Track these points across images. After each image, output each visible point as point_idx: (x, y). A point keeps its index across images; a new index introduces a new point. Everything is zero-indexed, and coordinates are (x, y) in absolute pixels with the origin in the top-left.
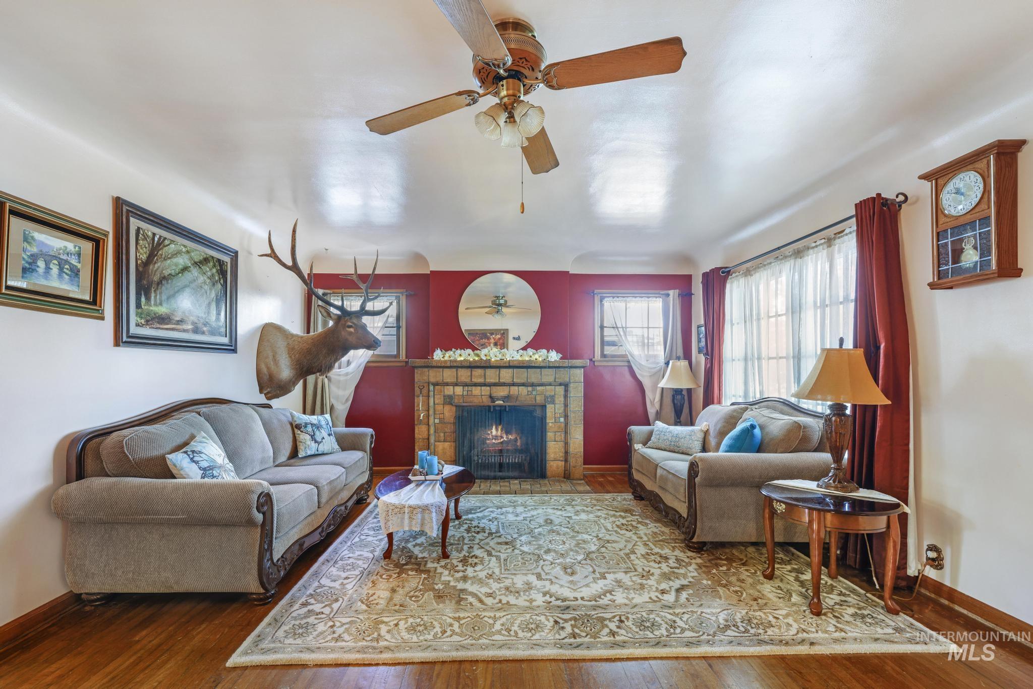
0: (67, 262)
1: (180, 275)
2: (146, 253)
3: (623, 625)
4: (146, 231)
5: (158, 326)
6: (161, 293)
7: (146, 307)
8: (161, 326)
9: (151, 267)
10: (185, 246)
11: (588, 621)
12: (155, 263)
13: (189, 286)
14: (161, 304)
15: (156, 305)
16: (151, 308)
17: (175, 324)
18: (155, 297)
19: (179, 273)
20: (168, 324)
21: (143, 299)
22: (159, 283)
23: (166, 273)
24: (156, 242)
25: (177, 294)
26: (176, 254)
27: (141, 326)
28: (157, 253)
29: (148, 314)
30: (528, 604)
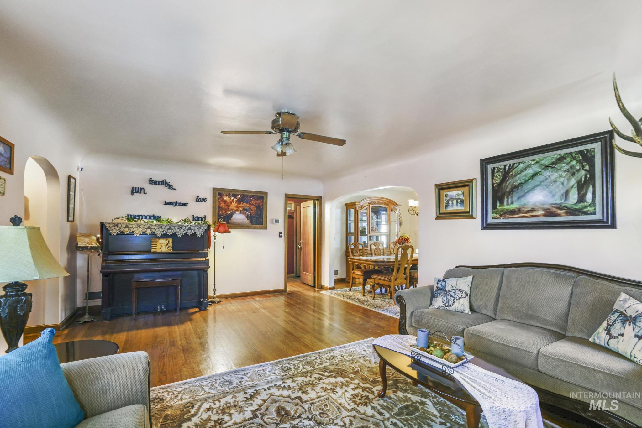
0: (459, 199)
1: (530, 180)
2: (499, 179)
3: (240, 380)
4: (499, 167)
5: (509, 216)
6: (512, 197)
7: (500, 208)
8: (512, 216)
9: (504, 185)
10: (533, 160)
11: (258, 378)
12: (507, 181)
13: (540, 185)
14: (512, 203)
15: (508, 204)
16: (504, 207)
17: (524, 213)
18: (508, 200)
19: (529, 180)
20: (518, 214)
21: (498, 204)
22: (512, 191)
23: (516, 184)
24: (507, 169)
25: (527, 194)
26: (525, 169)
27: (496, 219)
28: (509, 175)
29: (502, 211)
30: (295, 379)
